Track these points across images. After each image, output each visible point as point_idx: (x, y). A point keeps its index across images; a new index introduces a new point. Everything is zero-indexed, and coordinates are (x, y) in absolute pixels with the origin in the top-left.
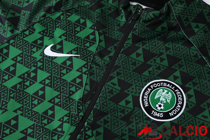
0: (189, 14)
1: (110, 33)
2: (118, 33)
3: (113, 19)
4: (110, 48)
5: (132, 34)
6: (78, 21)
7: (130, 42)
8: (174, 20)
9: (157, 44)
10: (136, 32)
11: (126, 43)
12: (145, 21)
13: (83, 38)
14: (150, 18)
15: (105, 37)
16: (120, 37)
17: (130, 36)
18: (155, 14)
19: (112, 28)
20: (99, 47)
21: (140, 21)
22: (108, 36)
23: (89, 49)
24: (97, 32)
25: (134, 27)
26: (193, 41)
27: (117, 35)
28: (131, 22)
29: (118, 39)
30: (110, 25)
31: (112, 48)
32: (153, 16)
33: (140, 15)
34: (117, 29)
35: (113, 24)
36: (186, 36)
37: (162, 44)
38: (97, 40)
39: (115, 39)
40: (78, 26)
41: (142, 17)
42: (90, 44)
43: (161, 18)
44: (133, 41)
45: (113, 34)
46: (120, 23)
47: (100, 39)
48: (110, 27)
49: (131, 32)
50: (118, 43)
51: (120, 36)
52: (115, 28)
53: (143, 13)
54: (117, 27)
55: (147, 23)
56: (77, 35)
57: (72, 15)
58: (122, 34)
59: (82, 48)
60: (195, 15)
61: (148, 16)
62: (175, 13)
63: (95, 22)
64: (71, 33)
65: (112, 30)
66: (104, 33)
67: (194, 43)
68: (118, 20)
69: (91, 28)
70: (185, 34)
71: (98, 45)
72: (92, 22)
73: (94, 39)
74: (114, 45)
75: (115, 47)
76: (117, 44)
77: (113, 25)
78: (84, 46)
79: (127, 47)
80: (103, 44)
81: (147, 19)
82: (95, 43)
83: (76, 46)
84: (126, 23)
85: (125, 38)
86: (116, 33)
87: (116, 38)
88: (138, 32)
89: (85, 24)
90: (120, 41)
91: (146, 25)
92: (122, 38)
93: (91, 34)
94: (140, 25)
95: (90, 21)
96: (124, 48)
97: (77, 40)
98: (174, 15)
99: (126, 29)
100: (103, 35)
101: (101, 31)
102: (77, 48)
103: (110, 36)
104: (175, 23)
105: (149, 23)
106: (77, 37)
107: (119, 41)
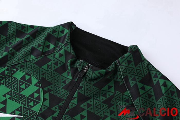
0: (136, 74)
1: (55, 90)
2: (64, 91)
3: (59, 75)
4: (55, 107)
5: (78, 92)
6: (23, 78)
7: (75, 101)
8: (121, 79)
9: (101, 107)
10: (82, 91)
11: (71, 103)
12: (91, 80)
13: (27, 96)
14: (96, 77)
15: (50, 95)
16: (66, 96)
17: (76, 95)
18: (101, 73)
19: (57, 84)
20: (43, 107)
21: (86, 79)
22: (53, 94)
23: (32, 109)
24: (41, 90)
25: (80, 86)
26: (137, 105)
27: (63, 93)
28: (77, 80)
29: (63, 98)
30: (56, 81)
31: (56, 108)
32: (99, 75)
33: (86, 73)
34: (63, 87)
35: (59, 80)
36: (131, 98)
37: (107, 107)
38: (41, 99)
39: (60, 97)
40: (23, 83)
41: (88, 75)
42: (34, 103)
43: (108, 77)
44: (78, 101)
45: (59, 92)
46: (66, 80)
47: (45, 97)
48: (56, 84)
49: (77, 91)
50: (63, 102)
51: (65, 94)
52: (61, 85)
53: (89, 71)
54: (63, 84)
55: (94, 82)
56: (21, 93)
57: (17, 71)
58: (68, 92)
59: (26, 108)
60: (142, 76)
61: (94, 75)
62: (122, 72)
63: (41, 78)
64: (16, 91)
65: (58, 87)
66: (49, 90)
67: (137, 108)
68: (64, 76)
69: (36, 85)
70: (130, 95)
71: (42, 105)
72: (37, 78)
73: (39, 98)
74: (59, 105)
75: (60, 107)
76: (62, 104)
77: (59, 82)
78: (28, 106)
79: (72, 107)
80: (47, 103)
81: (93, 78)
82: (40, 102)
83: (20, 105)
84: (72, 80)
85: (71, 97)
86: (61, 91)
87: (62, 96)
88: (84, 90)
89: (30, 81)
90: (66, 100)
91: (93, 83)
92: (68, 96)
93: (36, 92)
94: (86, 83)
95: (35, 77)
96: (69, 108)
97: (21, 98)
98: (121, 74)
99: (72, 87)
100: (48, 93)
101: (46, 89)
102: (21, 107)
103: (55, 93)
104: (122, 82)
105: (95, 82)
106: (21, 95)
107: (64, 100)
